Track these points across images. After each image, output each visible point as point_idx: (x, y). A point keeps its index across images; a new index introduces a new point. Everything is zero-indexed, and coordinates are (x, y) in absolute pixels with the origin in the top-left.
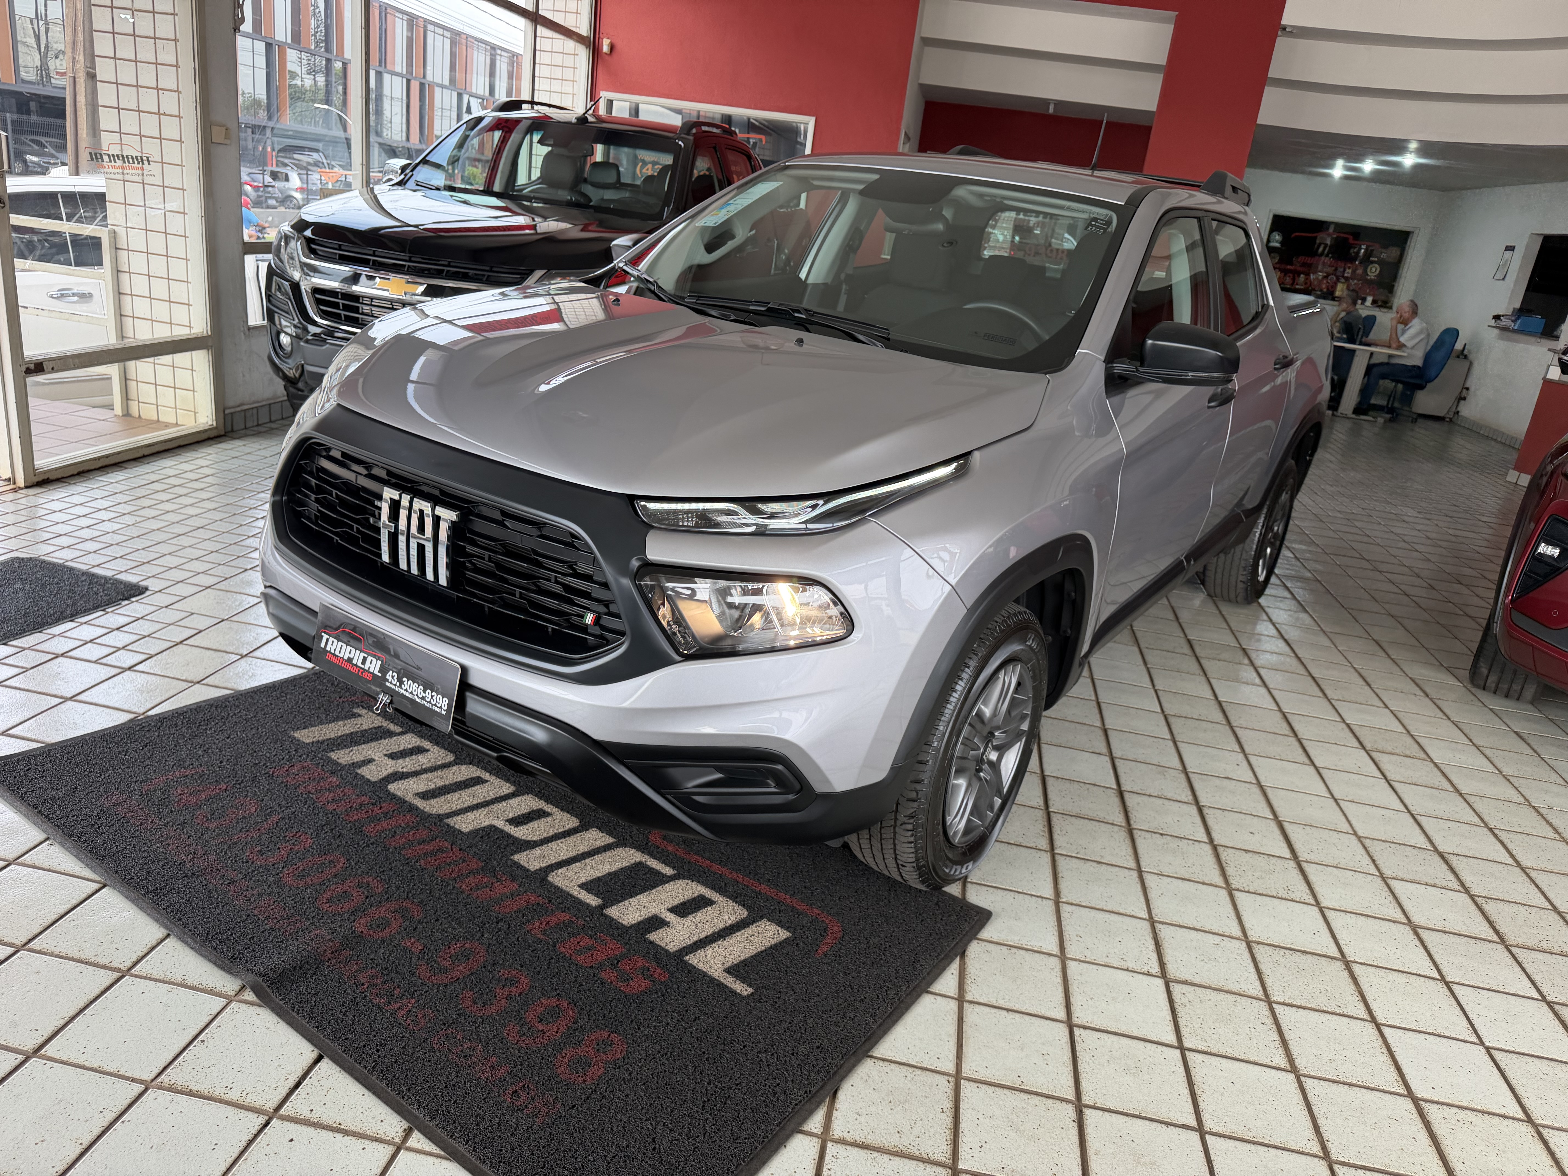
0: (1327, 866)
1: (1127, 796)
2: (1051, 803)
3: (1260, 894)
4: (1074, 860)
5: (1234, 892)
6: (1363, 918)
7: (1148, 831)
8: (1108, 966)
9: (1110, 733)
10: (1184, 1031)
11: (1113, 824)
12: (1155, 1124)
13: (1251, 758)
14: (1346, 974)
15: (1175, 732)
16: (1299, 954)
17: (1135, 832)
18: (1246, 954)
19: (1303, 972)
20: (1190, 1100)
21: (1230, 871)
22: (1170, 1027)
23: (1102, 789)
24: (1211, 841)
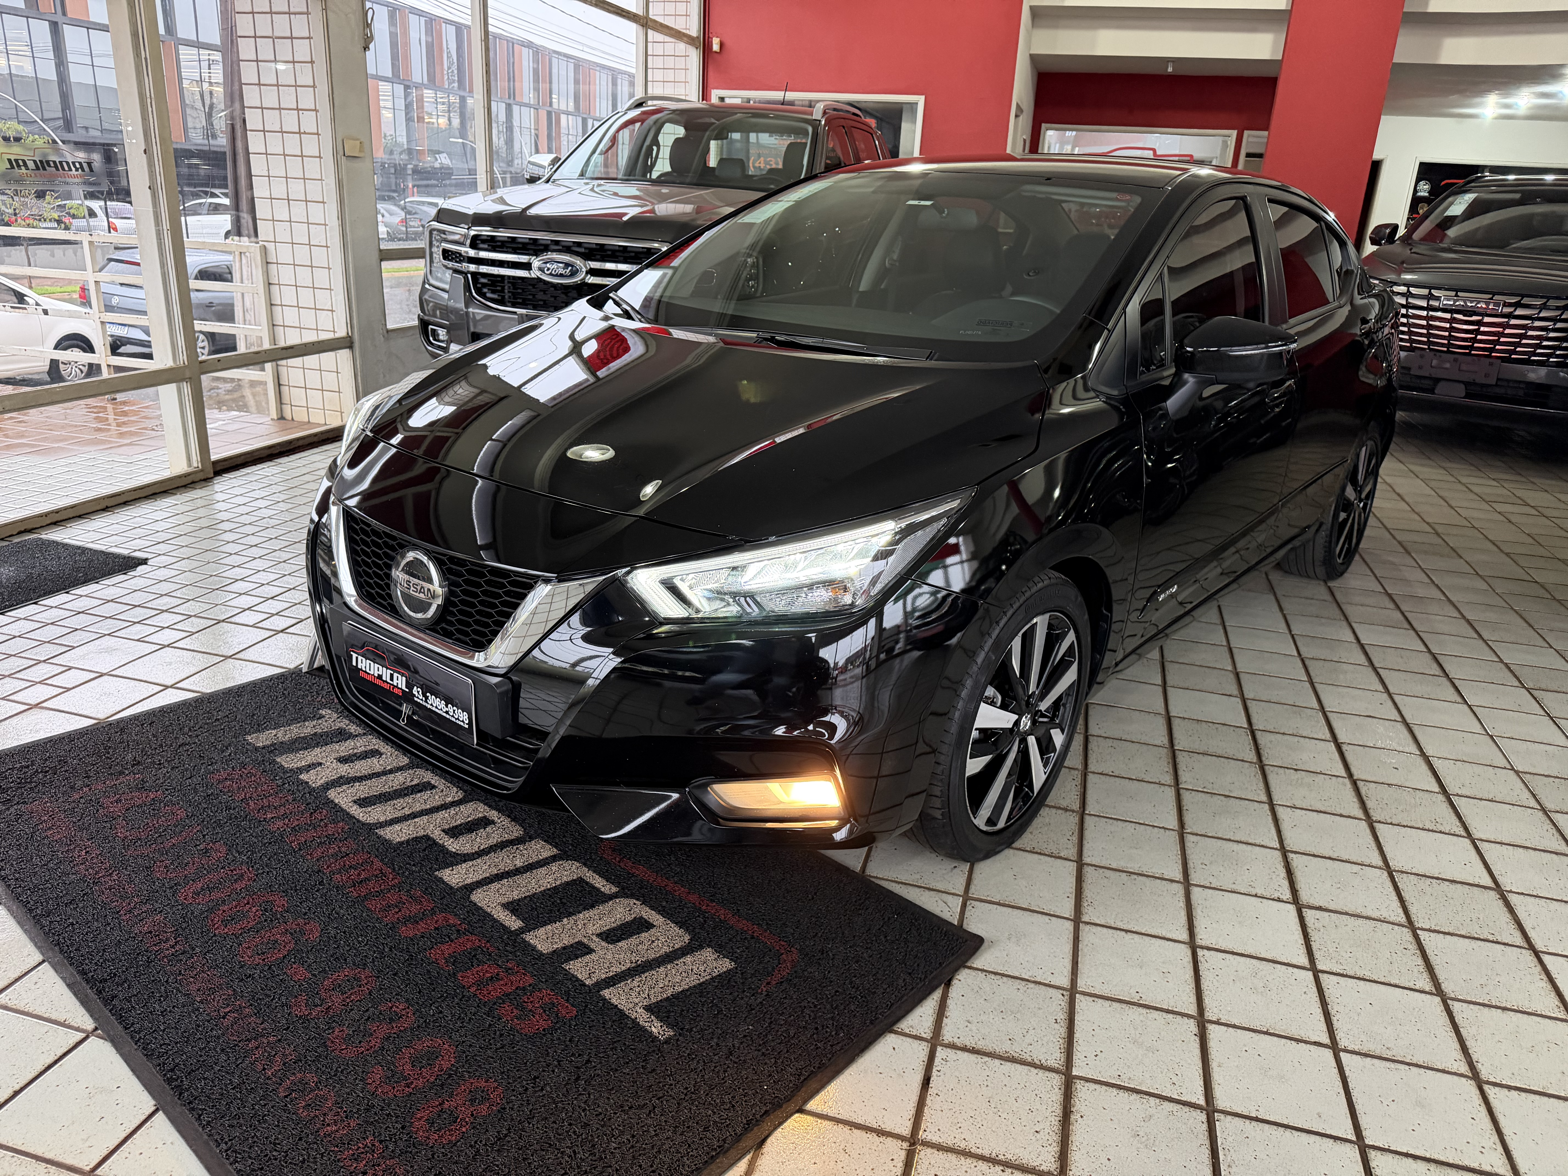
0: (1481, 799)
1: (1259, 735)
2: (1176, 742)
3: (1404, 826)
4: (1200, 794)
5: (1375, 824)
6: (1521, 850)
7: (1281, 767)
8: (1235, 892)
9: (1242, 676)
10: (1317, 955)
11: (1243, 761)
12: (1284, 1041)
13: (1397, 698)
14: (1500, 903)
15: (1312, 674)
16: (1447, 883)
17: (1266, 768)
18: (1389, 884)
19: (1451, 901)
20: (1322, 1019)
21: (1370, 804)
22: (1303, 950)
23: (1232, 728)
24: (1350, 775)
